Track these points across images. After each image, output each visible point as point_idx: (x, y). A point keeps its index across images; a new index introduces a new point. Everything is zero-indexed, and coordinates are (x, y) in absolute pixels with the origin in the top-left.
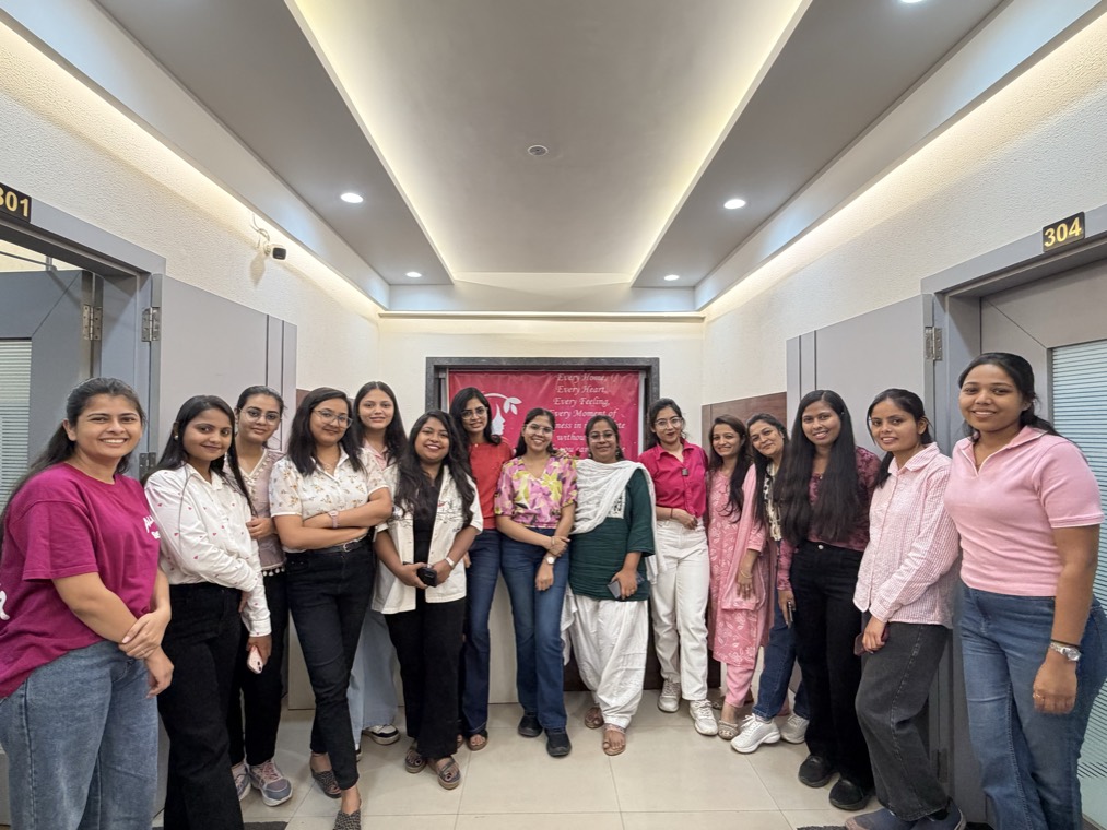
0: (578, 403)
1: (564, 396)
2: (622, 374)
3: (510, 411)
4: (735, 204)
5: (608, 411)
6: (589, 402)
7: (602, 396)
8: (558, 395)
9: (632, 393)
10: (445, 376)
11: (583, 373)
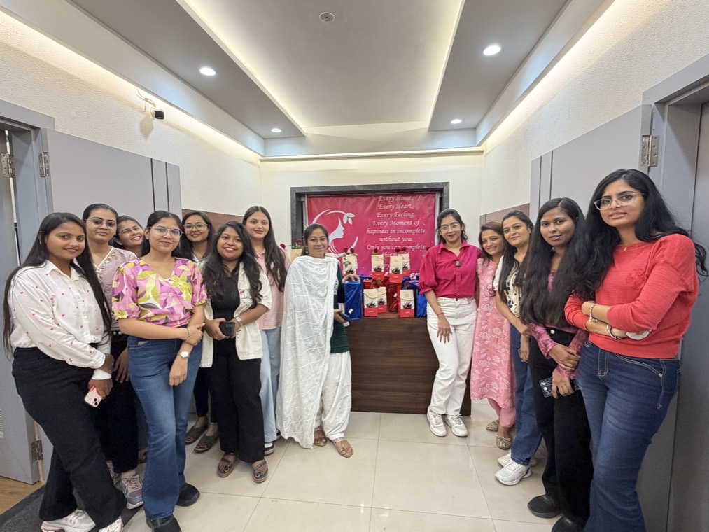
0: (393, 216)
1: (383, 211)
2: (424, 195)
3: (348, 222)
4: (492, 50)
5: (413, 220)
6: (400, 215)
7: (410, 211)
8: (379, 211)
9: (431, 208)
10: (305, 199)
11: (396, 195)
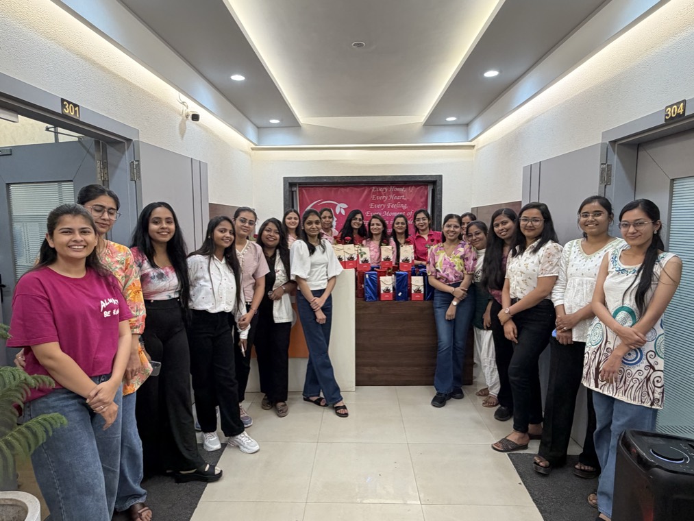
0: (386, 207)
1: (376, 202)
2: (416, 186)
3: (340, 212)
4: (491, 74)
6: (394, 206)
7: (403, 202)
10: (296, 189)
11: (389, 186)
